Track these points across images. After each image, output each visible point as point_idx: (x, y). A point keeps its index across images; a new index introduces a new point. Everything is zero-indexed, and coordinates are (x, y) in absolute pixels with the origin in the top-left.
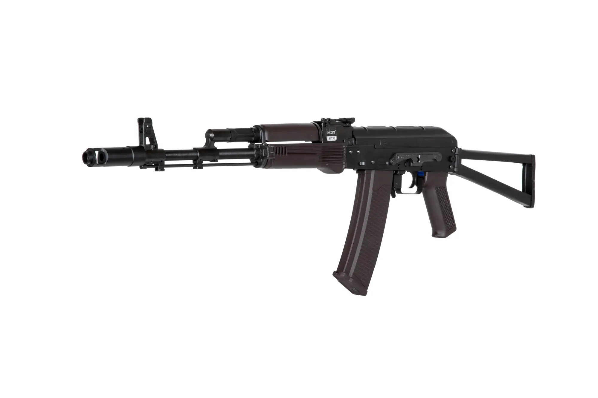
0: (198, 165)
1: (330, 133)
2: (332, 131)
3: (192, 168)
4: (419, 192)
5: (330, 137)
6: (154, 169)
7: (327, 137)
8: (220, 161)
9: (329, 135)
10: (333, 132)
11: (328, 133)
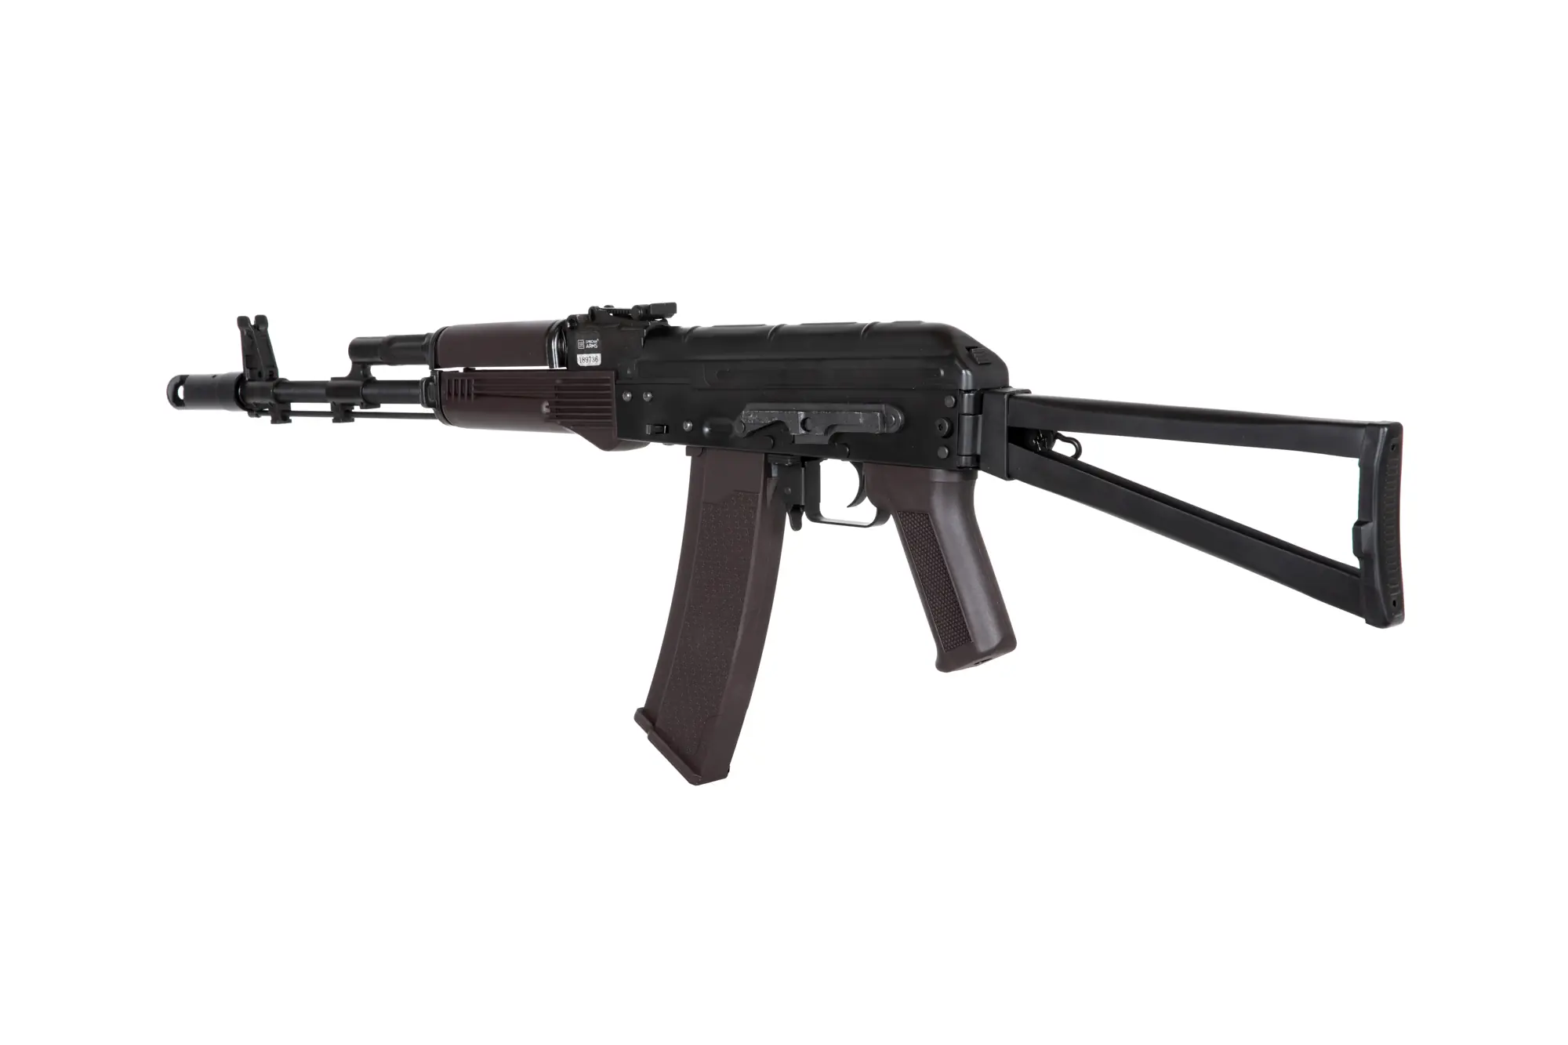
0: (343, 414)
1: (585, 345)
2: (590, 341)
3: (330, 419)
4: (881, 518)
5: (585, 356)
6: (269, 418)
7: (579, 356)
8: (385, 408)
9: (583, 352)
10: (593, 344)
11: (581, 344)
